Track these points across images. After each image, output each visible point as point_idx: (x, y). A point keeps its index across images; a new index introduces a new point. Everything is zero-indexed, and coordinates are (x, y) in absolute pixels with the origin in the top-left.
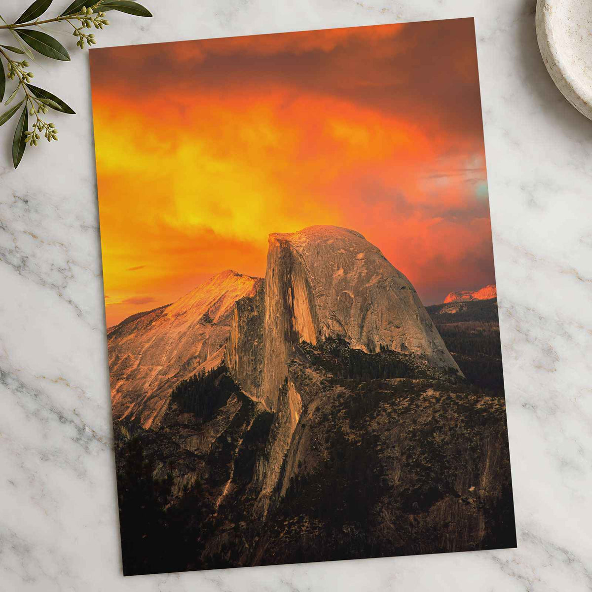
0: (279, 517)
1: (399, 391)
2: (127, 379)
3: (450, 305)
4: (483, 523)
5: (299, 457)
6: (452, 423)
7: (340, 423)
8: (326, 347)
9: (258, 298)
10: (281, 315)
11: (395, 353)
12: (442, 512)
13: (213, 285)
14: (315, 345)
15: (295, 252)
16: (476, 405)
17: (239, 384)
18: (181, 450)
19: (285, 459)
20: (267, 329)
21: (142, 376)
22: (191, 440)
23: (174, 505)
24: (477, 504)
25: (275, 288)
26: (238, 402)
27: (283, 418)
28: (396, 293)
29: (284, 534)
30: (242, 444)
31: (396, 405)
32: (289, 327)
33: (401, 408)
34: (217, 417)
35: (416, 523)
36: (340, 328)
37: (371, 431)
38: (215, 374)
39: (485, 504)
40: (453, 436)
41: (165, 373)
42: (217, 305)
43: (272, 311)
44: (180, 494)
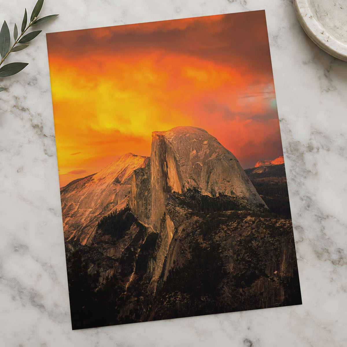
0: (163, 293)
1: (231, 218)
2: (71, 217)
3: (258, 168)
4: (283, 292)
5: (174, 258)
6: (263, 235)
7: (197, 238)
8: (187, 194)
9: (146, 168)
10: (160, 177)
11: (228, 197)
12: (259, 286)
13: (120, 161)
14: (181, 193)
15: (167, 141)
16: (276, 225)
17: (137, 218)
18: (104, 256)
19: (166, 259)
20: (153, 186)
21: (81, 215)
22: (110, 251)
23: (101, 288)
24: (279, 281)
25: (157, 163)
26: (137, 228)
27: (164, 236)
28: (227, 163)
29: (166, 303)
30: (140, 252)
31: (229, 226)
32: (165, 184)
33: (232, 227)
34: (125, 237)
35: (244, 293)
36: (195, 184)
37: (215, 241)
38: (123, 212)
39: (284, 281)
40: (263, 242)
41: (94, 213)
42: (123, 173)
43: (155, 175)
44: (104, 282)
